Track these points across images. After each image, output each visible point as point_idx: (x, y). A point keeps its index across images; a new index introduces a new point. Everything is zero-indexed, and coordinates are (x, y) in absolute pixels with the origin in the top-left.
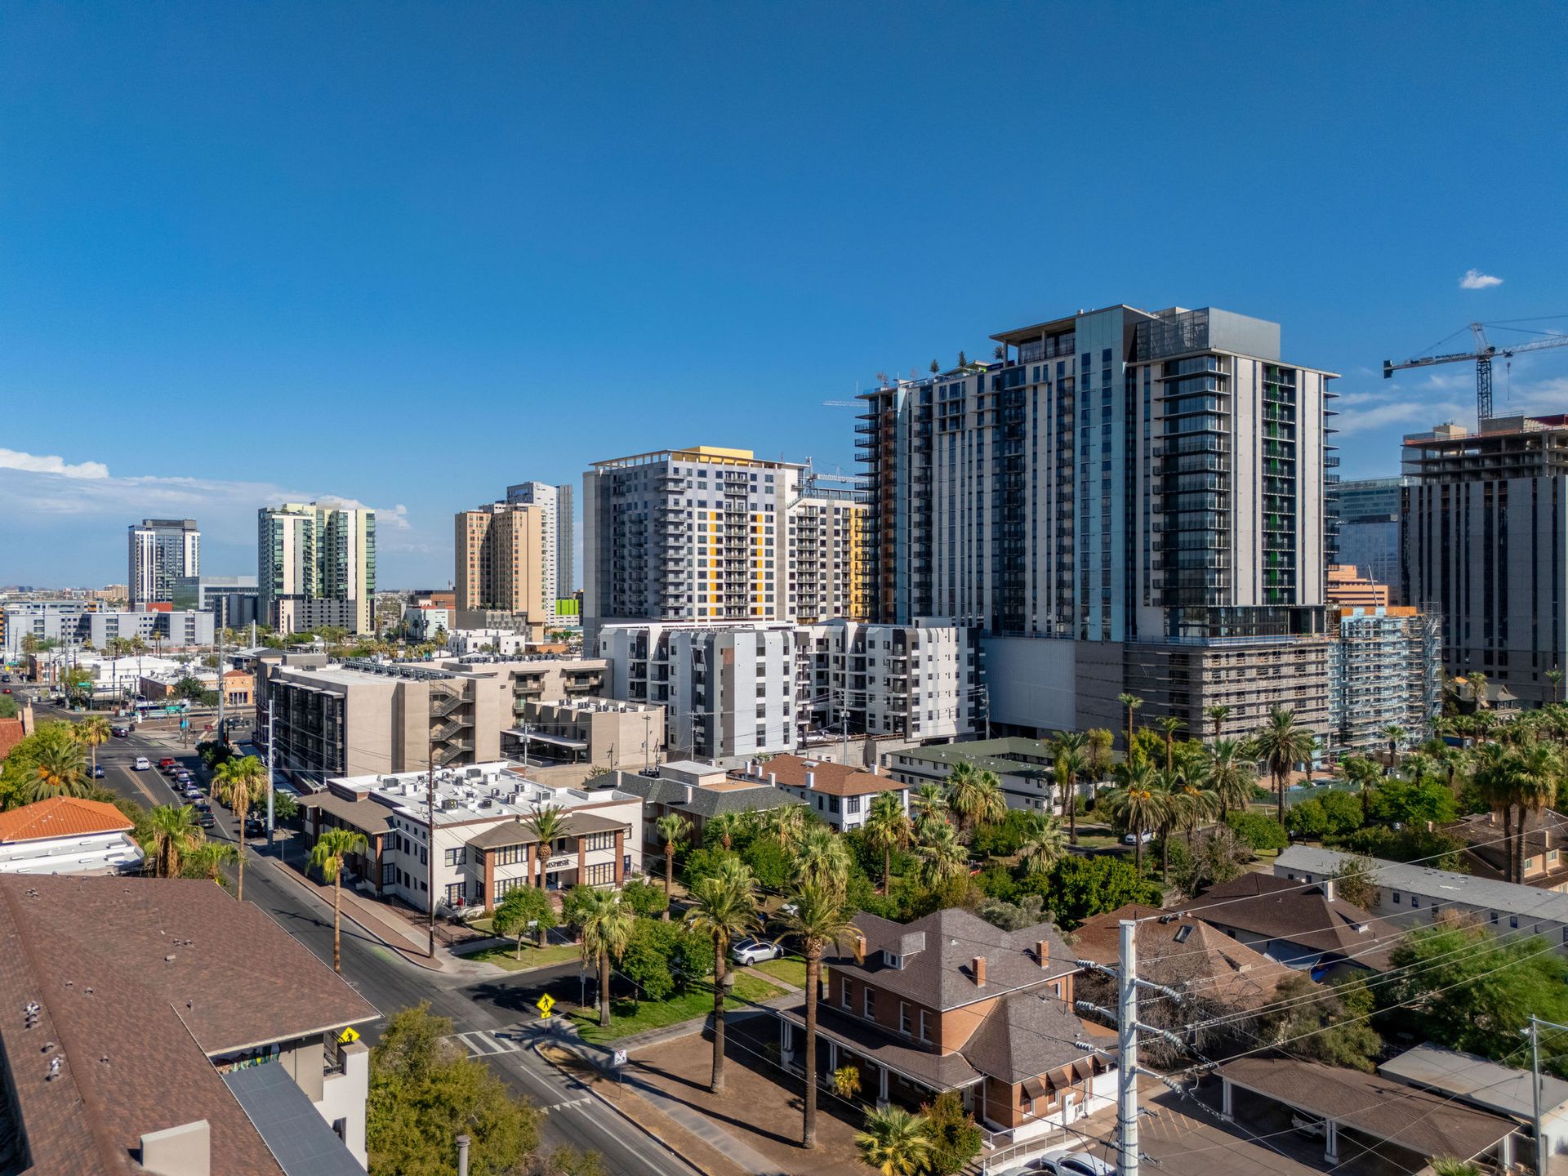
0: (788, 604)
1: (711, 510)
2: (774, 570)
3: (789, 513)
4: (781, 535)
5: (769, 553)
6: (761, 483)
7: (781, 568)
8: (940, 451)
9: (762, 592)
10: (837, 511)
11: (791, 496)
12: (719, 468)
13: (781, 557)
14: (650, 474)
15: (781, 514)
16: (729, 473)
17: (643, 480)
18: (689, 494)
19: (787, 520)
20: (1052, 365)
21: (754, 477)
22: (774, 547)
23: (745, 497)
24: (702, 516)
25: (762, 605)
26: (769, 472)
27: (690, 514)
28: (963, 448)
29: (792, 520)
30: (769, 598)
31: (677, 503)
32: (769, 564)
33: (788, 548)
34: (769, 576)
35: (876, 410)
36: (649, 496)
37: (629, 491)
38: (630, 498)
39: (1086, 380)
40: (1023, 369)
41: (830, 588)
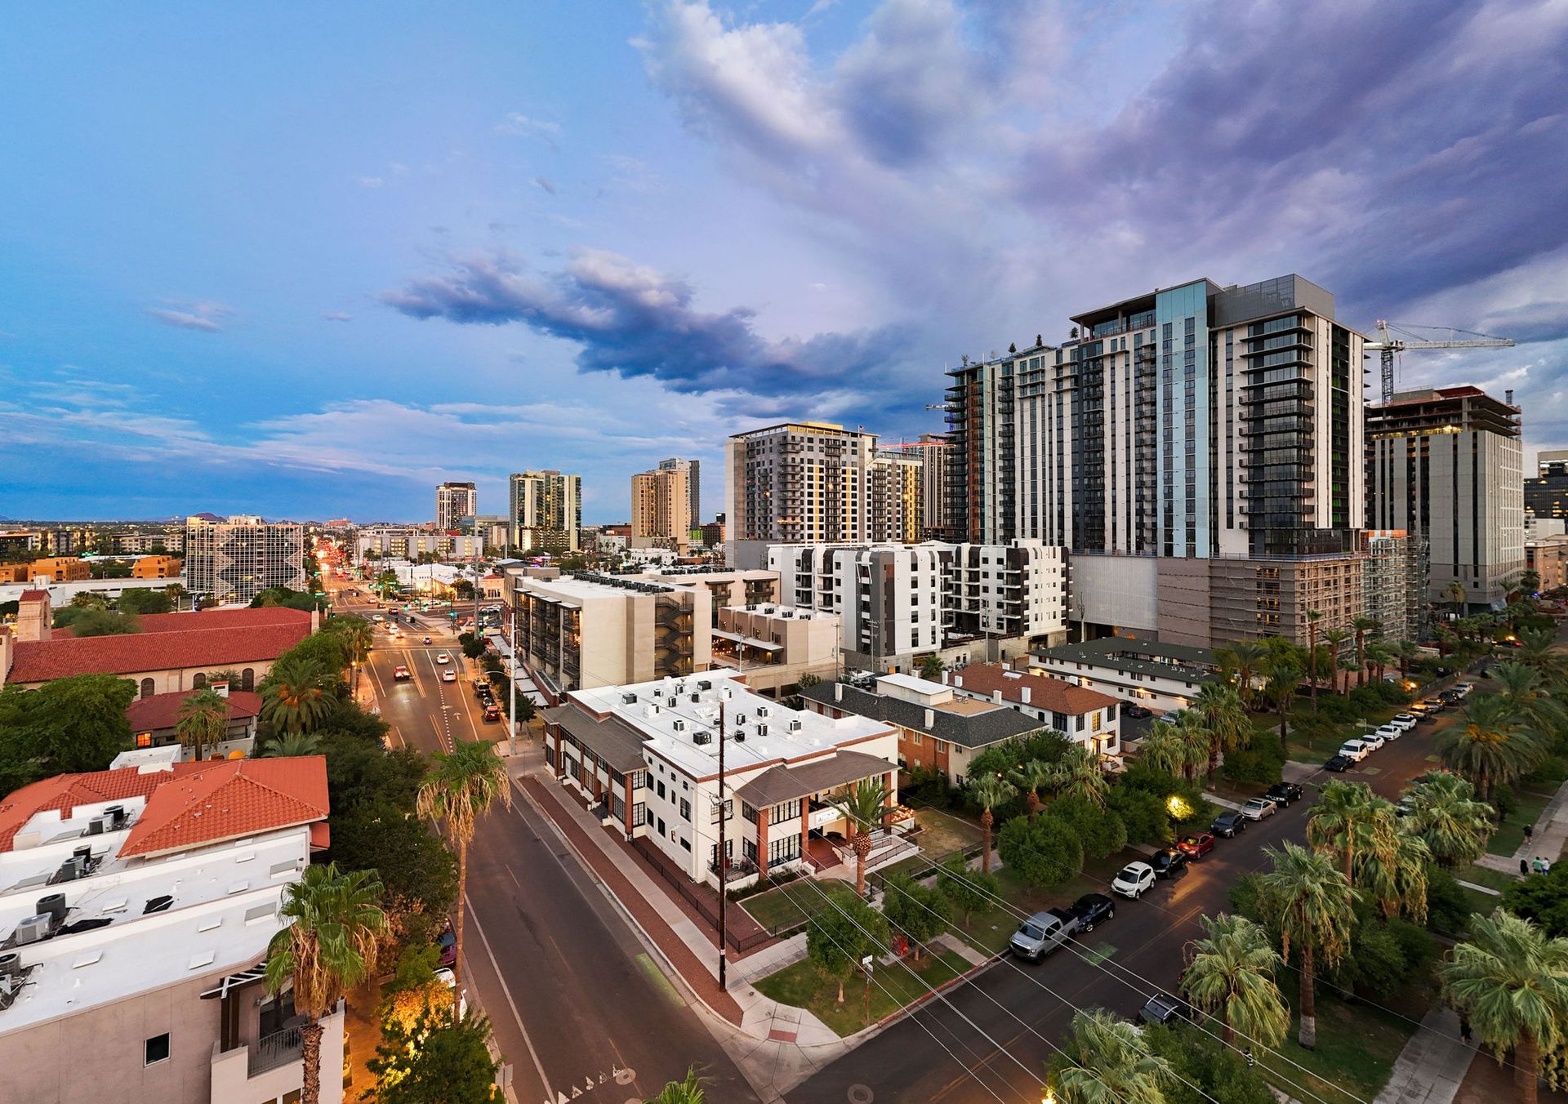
0: (867, 531)
1: (816, 466)
2: (857, 508)
3: (867, 468)
4: (862, 484)
5: (854, 496)
6: (849, 447)
7: (862, 506)
8: (1022, 411)
9: (849, 523)
10: (899, 467)
11: (868, 456)
12: (822, 436)
13: (862, 499)
14: (775, 441)
15: (862, 468)
16: (828, 440)
17: (769, 445)
18: (802, 455)
19: (866, 473)
20: (1130, 338)
21: (844, 443)
22: (857, 492)
23: (839, 457)
24: (810, 470)
25: (849, 531)
26: (854, 439)
27: (802, 469)
28: (1043, 408)
29: (869, 474)
30: (854, 527)
31: (793, 459)
32: (854, 504)
33: (866, 492)
34: (854, 512)
35: (962, 382)
36: (774, 456)
37: (758, 453)
38: (759, 458)
39: (1167, 345)
40: (1102, 342)
41: (894, 520)
